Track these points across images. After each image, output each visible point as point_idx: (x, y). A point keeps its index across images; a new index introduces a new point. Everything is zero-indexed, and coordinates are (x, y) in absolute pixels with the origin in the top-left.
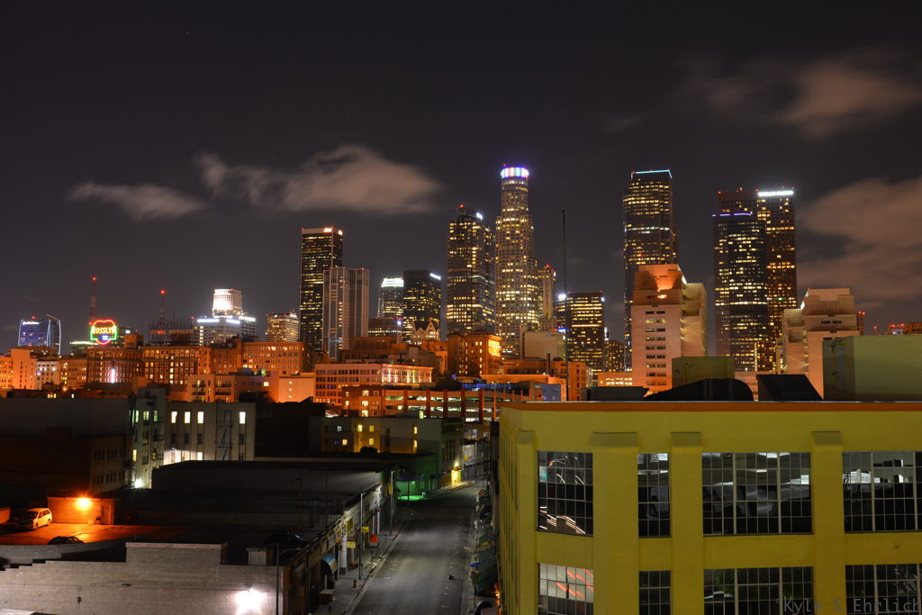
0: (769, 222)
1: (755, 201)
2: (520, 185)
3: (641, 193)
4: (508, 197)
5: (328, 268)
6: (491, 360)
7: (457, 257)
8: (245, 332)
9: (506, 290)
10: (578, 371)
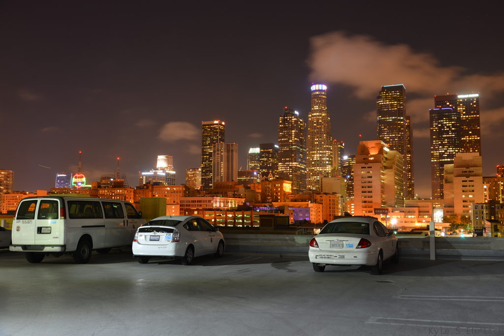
0: (464, 113)
1: (456, 100)
2: (322, 95)
3: (386, 98)
4: (315, 101)
5: (215, 143)
6: (285, 194)
7: (283, 136)
8: (170, 179)
9: (314, 154)
10: (330, 200)
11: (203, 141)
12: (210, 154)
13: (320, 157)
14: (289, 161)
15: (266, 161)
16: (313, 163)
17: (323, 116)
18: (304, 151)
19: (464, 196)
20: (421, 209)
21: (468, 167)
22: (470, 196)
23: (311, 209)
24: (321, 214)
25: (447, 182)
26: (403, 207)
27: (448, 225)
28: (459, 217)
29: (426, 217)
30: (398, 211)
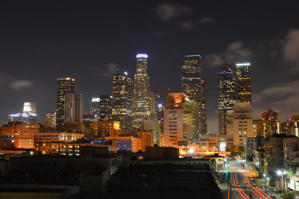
0: (241, 76)
1: (235, 67)
2: (144, 61)
3: (188, 64)
4: (139, 66)
5: (67, 94)
6: (115, 131)
7: (116, 90)
8: (32, 120)
9: (138, 103)
10: (147, 135)
11: (58, 92)
12: (63, 102)
13: (142, 105)
14: (120, 108)
15: (104, 108)
16: (137, 109)
17: (145, 76)
18: (131, 101)
19: (240, 133)
20: (211, 142)
21: (243, 113)
22: (245, 133)
23: (132, 142)
24: (140, 145)
25: (229, 122)
26: (198, 140)
27: (229, 153)
28: (237, 147)
29: (215, 147)
30: (195, 144)
